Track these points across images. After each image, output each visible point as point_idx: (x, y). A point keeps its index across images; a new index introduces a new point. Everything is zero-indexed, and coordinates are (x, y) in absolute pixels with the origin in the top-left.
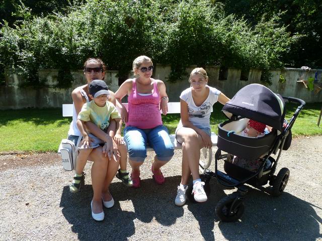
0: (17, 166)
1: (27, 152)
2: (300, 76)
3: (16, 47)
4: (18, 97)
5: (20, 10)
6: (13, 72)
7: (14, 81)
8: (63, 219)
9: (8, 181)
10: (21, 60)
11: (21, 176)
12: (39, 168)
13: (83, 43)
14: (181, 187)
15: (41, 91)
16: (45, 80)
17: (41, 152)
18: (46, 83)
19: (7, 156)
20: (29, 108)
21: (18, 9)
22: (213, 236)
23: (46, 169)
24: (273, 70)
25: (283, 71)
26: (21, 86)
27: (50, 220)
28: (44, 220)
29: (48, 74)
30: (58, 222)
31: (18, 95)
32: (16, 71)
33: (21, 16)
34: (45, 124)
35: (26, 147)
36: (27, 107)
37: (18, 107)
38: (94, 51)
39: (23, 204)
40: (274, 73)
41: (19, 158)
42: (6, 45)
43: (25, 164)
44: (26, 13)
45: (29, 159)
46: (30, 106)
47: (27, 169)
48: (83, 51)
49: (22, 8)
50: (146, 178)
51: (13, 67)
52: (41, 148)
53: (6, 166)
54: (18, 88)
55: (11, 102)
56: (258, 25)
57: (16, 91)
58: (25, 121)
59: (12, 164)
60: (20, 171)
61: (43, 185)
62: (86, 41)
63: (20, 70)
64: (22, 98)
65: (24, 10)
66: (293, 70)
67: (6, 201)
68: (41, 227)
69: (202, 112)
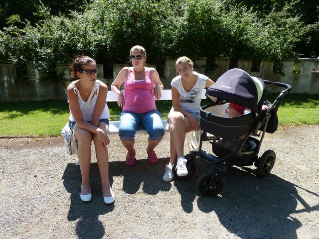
0: (31, 146)
1: (41, 136)
2: (316, 67)
3: (36, 44)
4: (39, 90)
5: (40, 10)
6: (34, 67)
7: (35, 76)
8: (63, 188)
9: (22, 158)
10: (41, 56)
11: (33, 155)
12: (50, 149)
13: (96, 39)
14: (170, 166)
15: (60, 84)
16: (63, 74)
17: (53, 136)
18: (64, 77)
19: (24, 139)
20: (49, 100)
21: (38, 9)
22: (192, 208)
23: (55, 150)
24: (286, 61)
25: (297, 62)
26: (41, 80)
27: (52, 189)
28: (47, 189)
29: (65, 69)
30: (58, 190)
31: (39, 88)
32: (36, 66)
33: (41, 15)
34: (61, 114)
35: (41, 132)
36: (47, 99)
37: (39, 99)
38: (106, 46)
39: (32, 176)
40: (287, 64)
41: (34, 140)
42: (28, 43)
43: (38, 146)
44: (46, 12)
45: (41, 141)
46: (50, 98)
47: (39, 149)
48: (96, 46)
49: (42, 8)
50: (141, 158)
51: (34, 63)
52: (54, 132)
53: (22, 147)
54: (39, 82)
55: (33, 94)
56: (270, 15)
57: (37, 85)
58: (44, 111)
59: (27, 145)
60: (34, 151)
61: (51, 162)
62: (100, 37)
63: (41, 65)
64: (43, 91)
65: (44, 10)
66: (308, 61)
67: (19, 174)
68: (44, 194)
69: (192, 97)
